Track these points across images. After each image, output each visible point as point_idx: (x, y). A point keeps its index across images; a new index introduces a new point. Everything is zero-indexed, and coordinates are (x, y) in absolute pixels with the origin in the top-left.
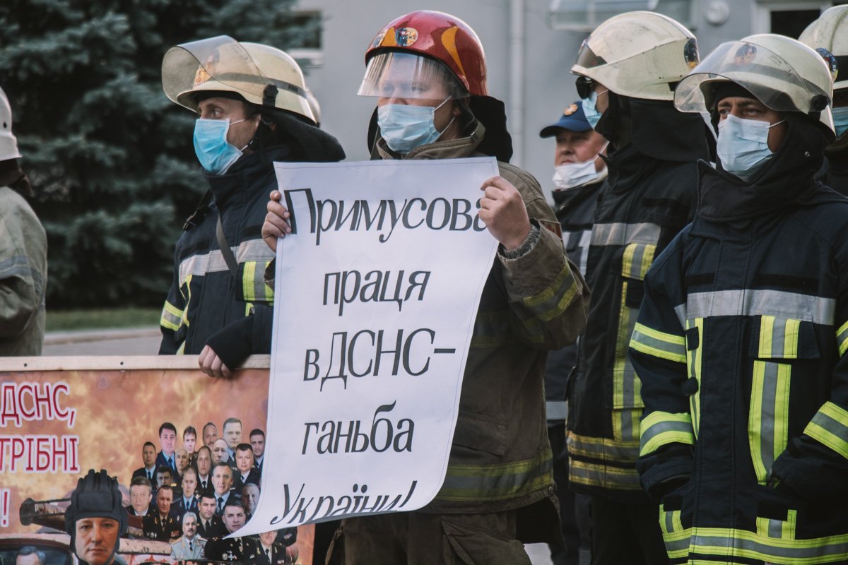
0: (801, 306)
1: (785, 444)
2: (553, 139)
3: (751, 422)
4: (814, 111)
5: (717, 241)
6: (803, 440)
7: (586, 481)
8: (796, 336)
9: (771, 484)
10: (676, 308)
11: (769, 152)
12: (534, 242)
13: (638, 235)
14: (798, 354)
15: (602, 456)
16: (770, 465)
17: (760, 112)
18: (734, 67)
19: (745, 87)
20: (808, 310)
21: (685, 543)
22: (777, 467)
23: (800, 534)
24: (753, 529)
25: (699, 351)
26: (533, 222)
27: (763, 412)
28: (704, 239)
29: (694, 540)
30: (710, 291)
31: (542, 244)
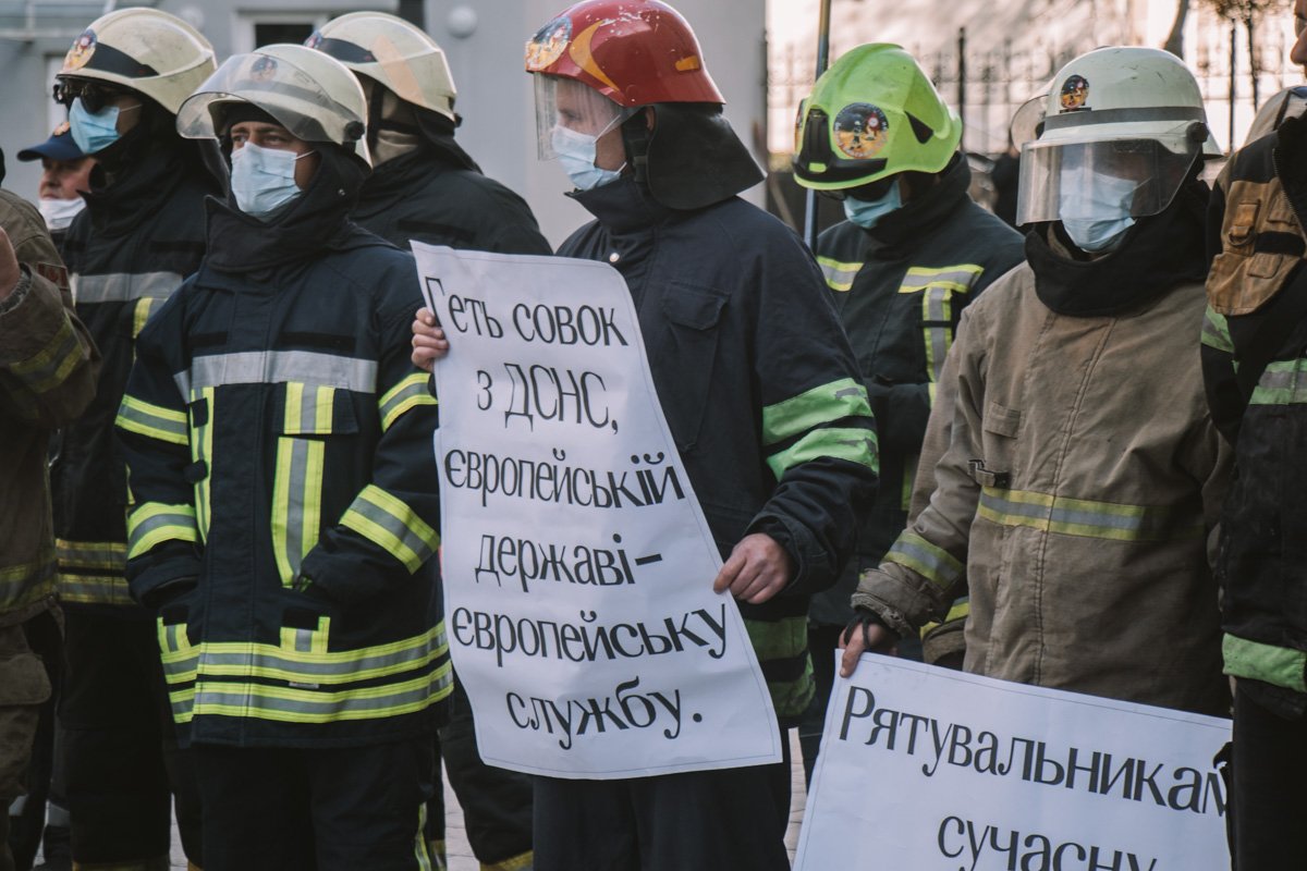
0: (335, 370)
1: (317, 538)
2: (38, 163)
3: (275, 512)
4: (348, 140)
5: (228, 293)
6: (339, 532)
7: (84, 598)
8: (331, 406)
9: (297, 587)
10: (176, 376)
11: (297, 189)
12: (24, 293)
13: (151, 287)
14: (333, 428)
15: (108, 565)
16: (298, 563)
17: (286, 140)
18: (251, 85)
19: (267, 111)
20: (344, 375)
21: (192, 663)
22: (307, 566)
23: (334, 645)
24: (276, 641)
25: (209, 428)
26: (24, 268)
27: (290, 500)
28: (213, 291)
29: (204, 658)
30: (222, 352)
31: (34, 296)
